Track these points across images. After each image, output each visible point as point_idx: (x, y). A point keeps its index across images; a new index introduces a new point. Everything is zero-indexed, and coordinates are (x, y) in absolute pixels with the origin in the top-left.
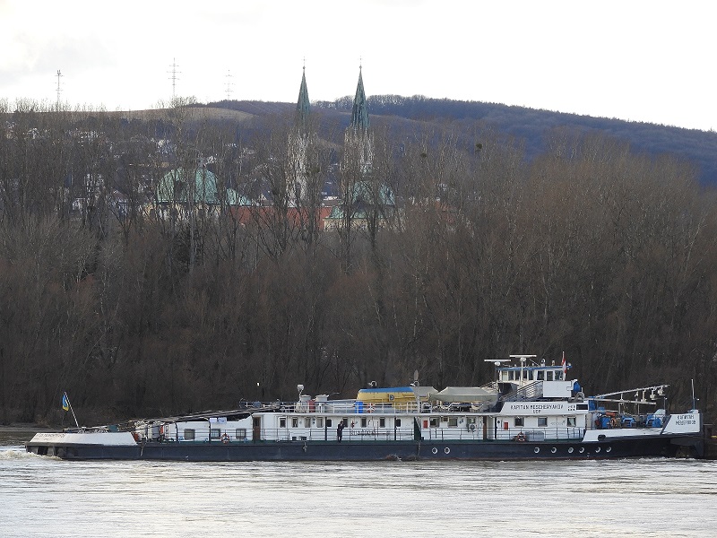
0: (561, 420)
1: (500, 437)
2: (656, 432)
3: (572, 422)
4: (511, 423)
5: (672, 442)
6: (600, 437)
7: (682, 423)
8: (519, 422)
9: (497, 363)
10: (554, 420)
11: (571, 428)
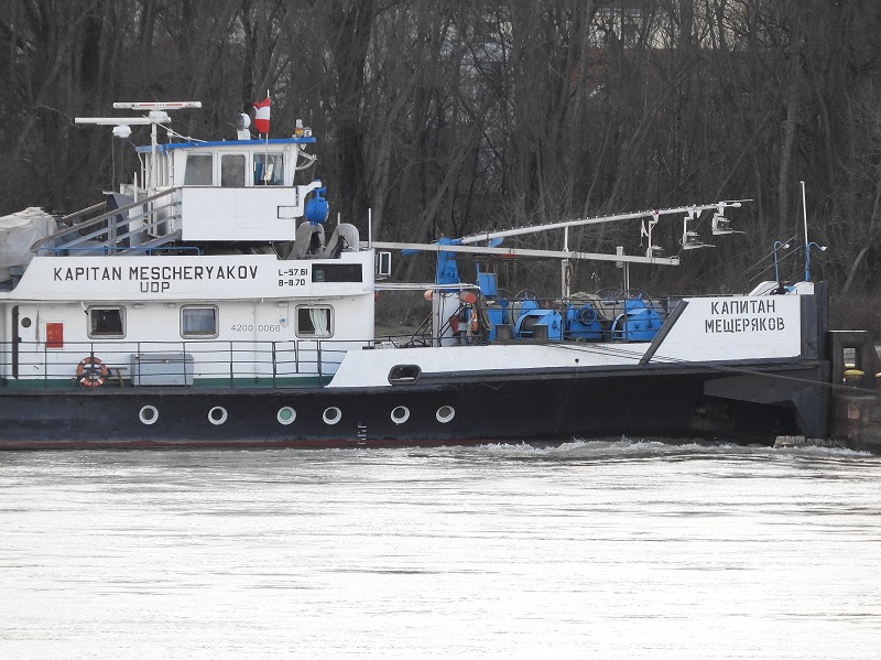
0: (270, 316)
1: (26, 372)
2: (624, 355)
3: (318, 320)
4: (77, 328)
5: (711, 389)
6: (398, 372)
7: (731, 328)
8: (108, 321)
9: (122, 128)
10: (244, 316)
11: (308, 344)
